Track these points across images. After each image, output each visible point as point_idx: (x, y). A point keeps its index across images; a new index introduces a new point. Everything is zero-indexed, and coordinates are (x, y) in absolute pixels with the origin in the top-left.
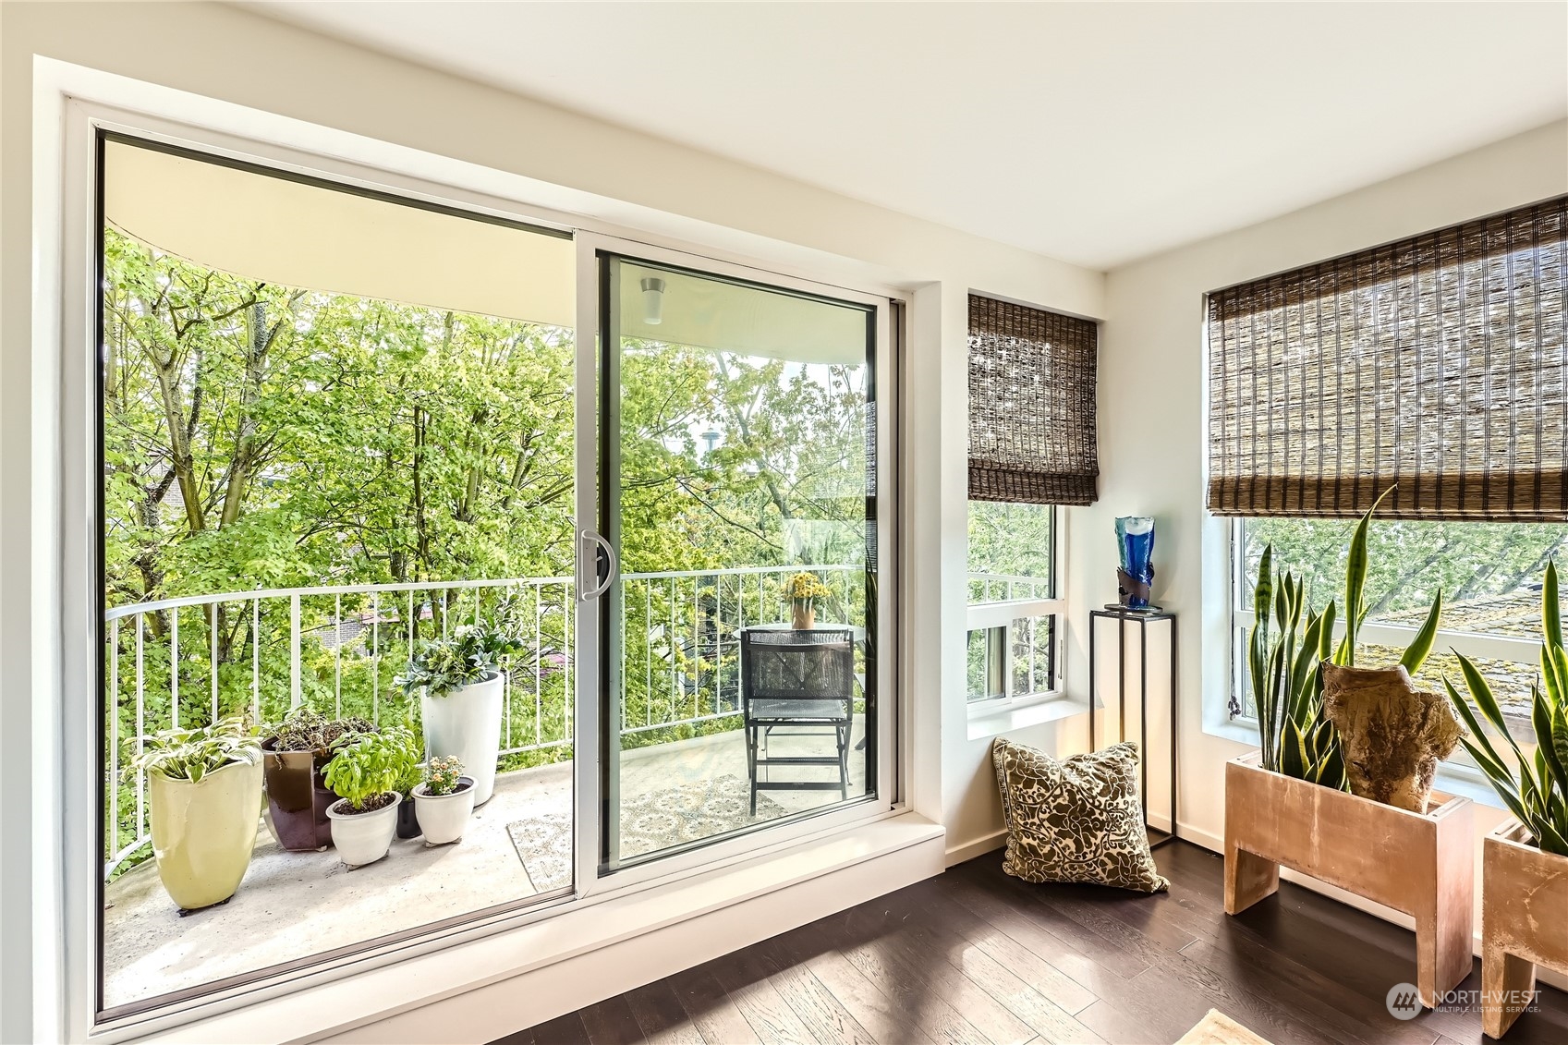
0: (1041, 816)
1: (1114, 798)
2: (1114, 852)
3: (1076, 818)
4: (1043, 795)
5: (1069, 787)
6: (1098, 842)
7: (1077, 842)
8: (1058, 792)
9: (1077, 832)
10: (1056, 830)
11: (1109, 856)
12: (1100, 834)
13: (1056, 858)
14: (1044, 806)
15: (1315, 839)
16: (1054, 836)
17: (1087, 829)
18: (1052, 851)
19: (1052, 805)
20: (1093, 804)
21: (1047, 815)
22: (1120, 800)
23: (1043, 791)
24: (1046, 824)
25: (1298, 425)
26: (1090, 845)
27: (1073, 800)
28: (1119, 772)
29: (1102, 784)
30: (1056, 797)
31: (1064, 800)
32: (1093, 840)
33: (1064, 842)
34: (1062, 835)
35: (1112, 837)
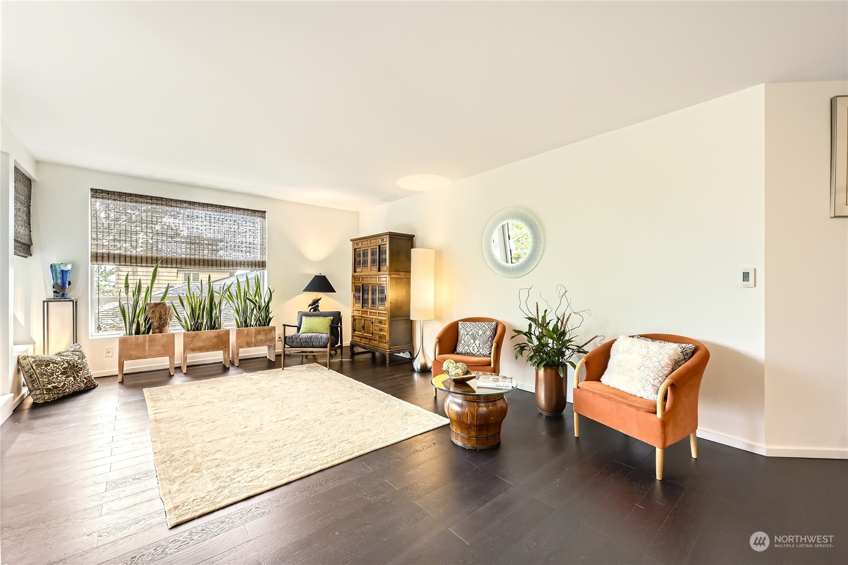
0: (57, 374)
1: (82, 360)
2: (86, 376)
3: (72, 369)
4: (56, 367)
5: (66, 361)
6: (81, 375)
7: (74, 377)
8: (62, 363)
9: (73, 374)
10: (65, 376)
11: (85, 378)
12: (81, 372)
13: (66, 386)
14: (58, 370)
15: (147, 348)
16: (64, 379)
17: (77, 371)
18: (65, 384)
19: (61, 369)
20: (77, 363)
21: (60, 373)
22: (84, 360)
23: (55, 365)
24: (60, 376)
25: (124, 238)
26: (78, 376)
27: (69, 364)
28: (80, 352)
29: (77, 357)
30: (62, 366)
31: (66, 365)
32: (79, 375)
33: (69, 379)
34: (68, 377)
35: (85, 372)
